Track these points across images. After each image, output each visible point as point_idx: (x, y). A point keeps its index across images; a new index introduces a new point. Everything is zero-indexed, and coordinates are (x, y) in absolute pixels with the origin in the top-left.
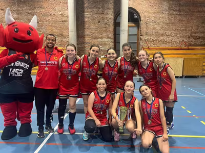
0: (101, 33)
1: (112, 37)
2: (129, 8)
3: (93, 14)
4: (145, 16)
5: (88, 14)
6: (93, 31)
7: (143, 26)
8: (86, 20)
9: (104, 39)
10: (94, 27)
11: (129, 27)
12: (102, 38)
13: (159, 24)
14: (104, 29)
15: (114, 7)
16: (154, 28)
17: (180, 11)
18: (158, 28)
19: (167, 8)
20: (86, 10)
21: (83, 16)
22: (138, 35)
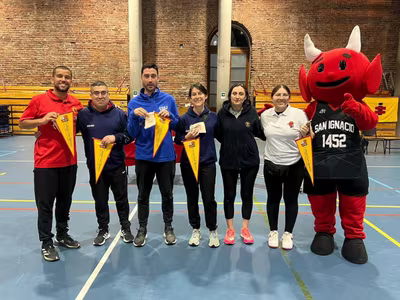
0: (184, 64)
1: (204, 72)
2: (233, 22)
3: (171, 31)
4: (258, 37)
5: (162, 31)
6: (172, 60)
7: (255, 54)
8: (159, 40)
9: (190, 75)
10: (173, 54)
11: (232, 54)
12: (186, 74)
13: (282, 52)
14: (190, 58)
15: (208, 20)
16: (274, 58)
17: (316, 30)
18: (281, 58)
19: (296, 25)
20: (158, 25)
21: (153, 33)
22: (247, 68)
